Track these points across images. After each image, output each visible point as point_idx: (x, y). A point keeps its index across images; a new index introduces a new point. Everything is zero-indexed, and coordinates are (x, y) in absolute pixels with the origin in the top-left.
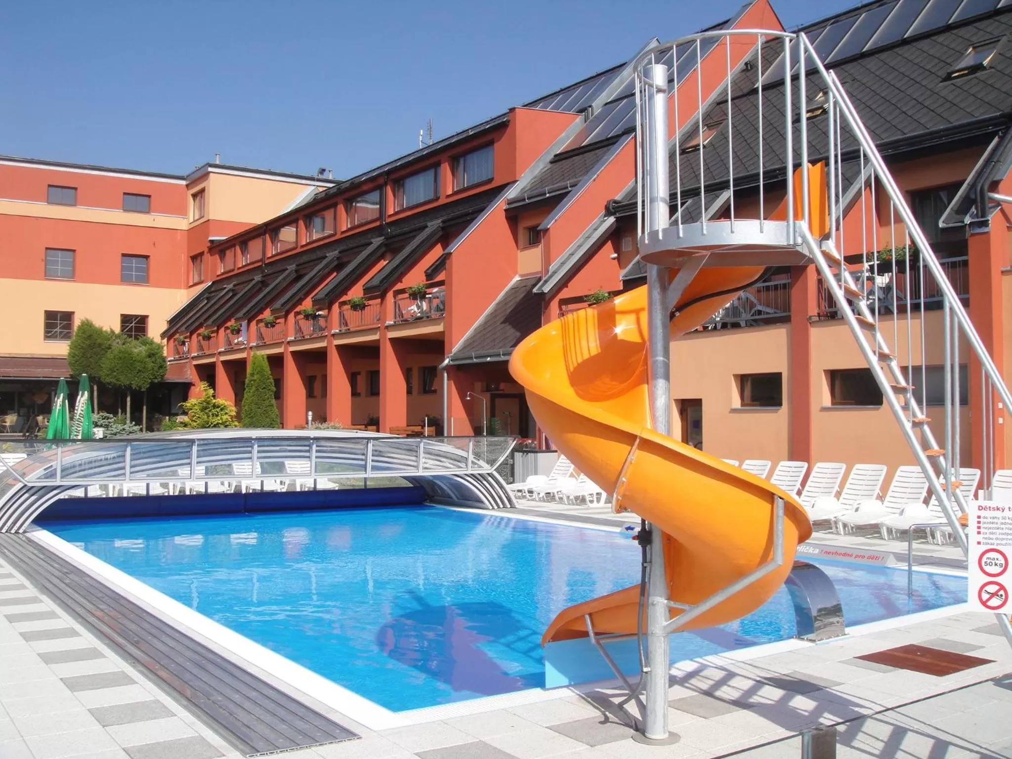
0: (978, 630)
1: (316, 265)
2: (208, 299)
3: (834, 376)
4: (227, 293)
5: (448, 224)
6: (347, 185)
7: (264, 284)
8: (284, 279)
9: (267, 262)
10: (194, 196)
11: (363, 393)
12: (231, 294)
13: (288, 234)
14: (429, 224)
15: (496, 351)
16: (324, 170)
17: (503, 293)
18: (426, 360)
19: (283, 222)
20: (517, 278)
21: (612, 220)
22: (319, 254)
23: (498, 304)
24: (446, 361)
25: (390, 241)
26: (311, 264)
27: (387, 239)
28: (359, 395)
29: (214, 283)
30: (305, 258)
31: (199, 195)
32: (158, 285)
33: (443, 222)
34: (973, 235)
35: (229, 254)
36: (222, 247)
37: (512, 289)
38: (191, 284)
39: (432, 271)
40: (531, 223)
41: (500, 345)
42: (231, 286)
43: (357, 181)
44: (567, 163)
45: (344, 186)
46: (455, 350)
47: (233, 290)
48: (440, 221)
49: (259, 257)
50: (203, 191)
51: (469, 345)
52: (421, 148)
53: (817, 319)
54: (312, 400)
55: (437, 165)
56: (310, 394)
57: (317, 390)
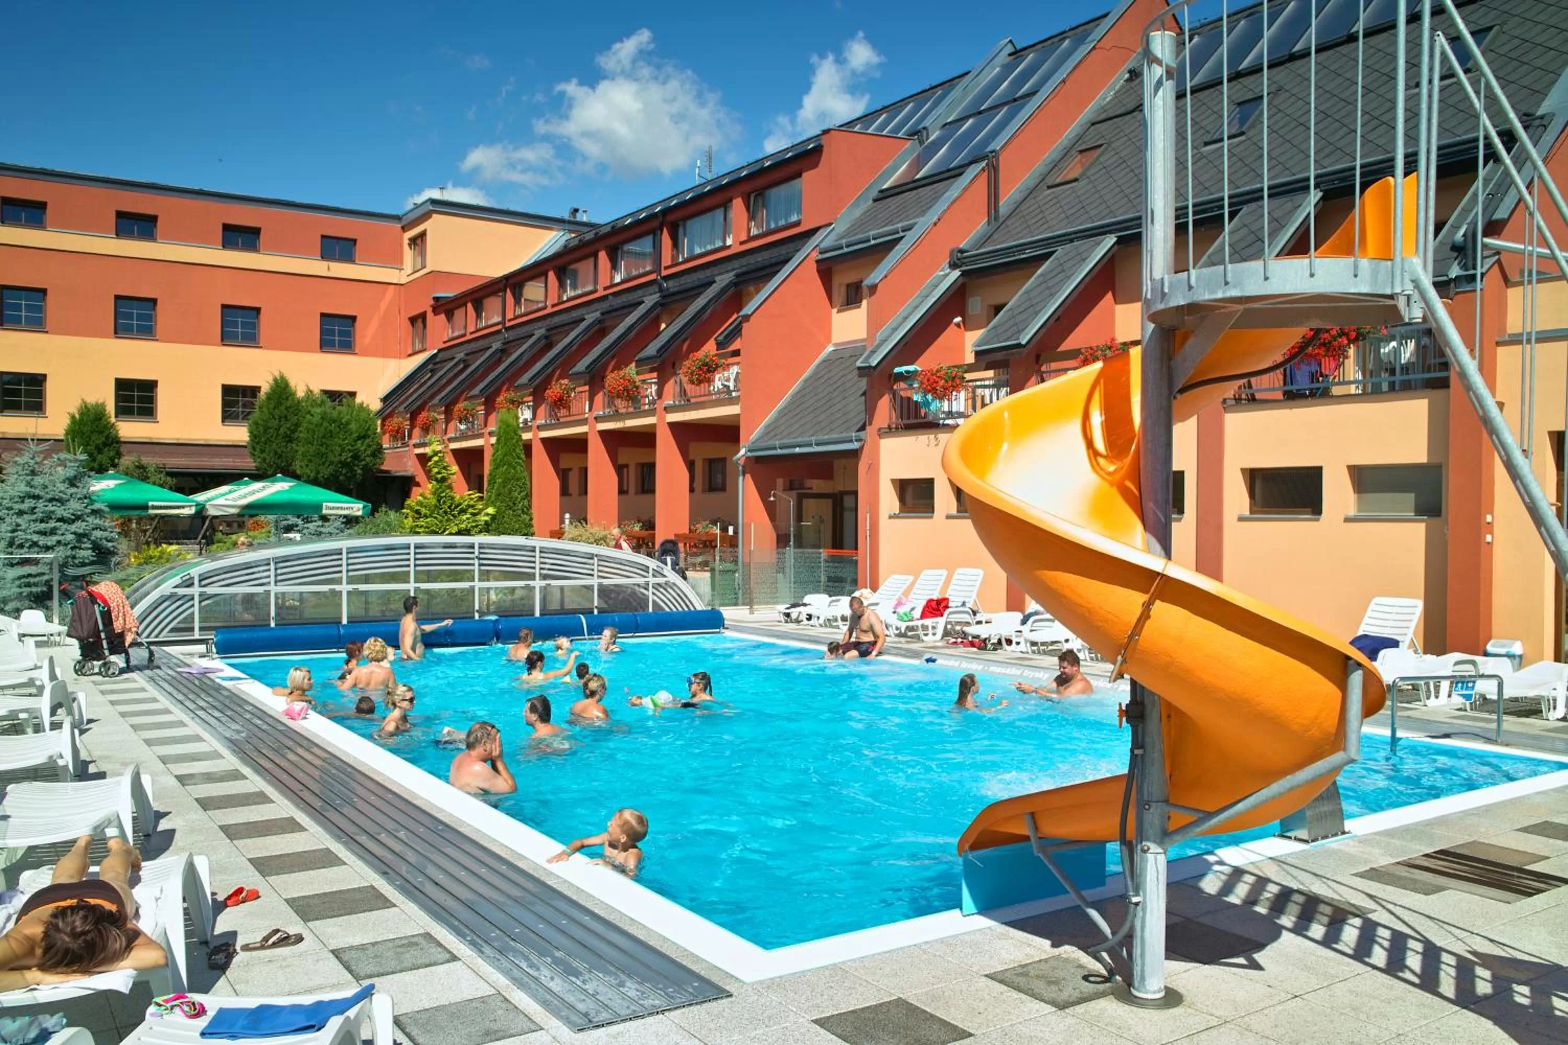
0: (1526, 830)
1: (572, 329)
2: (433, 371)
3: (1254, 477)
4: (456, 364)
5: (741, 279)
6: (608, 229)
7: (504, 352)
8: (531, 347)
9: (508, 325)
10: (413, 241)
11: (632, 489)
12: (462, 366)
13: (534, 291)
14: (717, 279)
15: (806, 439)
16: (576, 210)
17: (813, 366)
18: (713, 450)
19: (528, 274)
20: (830, 348)
21: (957, 273)
22: (574, 314)
23: (806, 381)
24: (743, 452)
25: (669, 300)
26: (566, 328)
27: (663, 297)
28: (626, 492)
29: (440, 351)
30: (557, 320)
31: (419, 241)
32: (366, 353)
33: (737, 276)
34: (1457, 293)
35: (459, 314)
36: (451, 306)
37: (824, 361)
38: (410, 352)
39: (725, 337)
40: (851, 278)
41: (811, 432)
42: (461, 356)
43: (620, 224)
44: (893, 202)
45: (604, 230)
46: (753, 437)
47: (464, 361)
48: (733, 273)
49: (497, 319)
50: (423, 235)
51: (770, 431)
52: (697, 183)
53: (1233, 402)
54: (566, 498)
55: (726, 205)
56: (565, 491)
57: (574, 486)
